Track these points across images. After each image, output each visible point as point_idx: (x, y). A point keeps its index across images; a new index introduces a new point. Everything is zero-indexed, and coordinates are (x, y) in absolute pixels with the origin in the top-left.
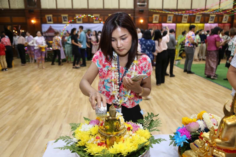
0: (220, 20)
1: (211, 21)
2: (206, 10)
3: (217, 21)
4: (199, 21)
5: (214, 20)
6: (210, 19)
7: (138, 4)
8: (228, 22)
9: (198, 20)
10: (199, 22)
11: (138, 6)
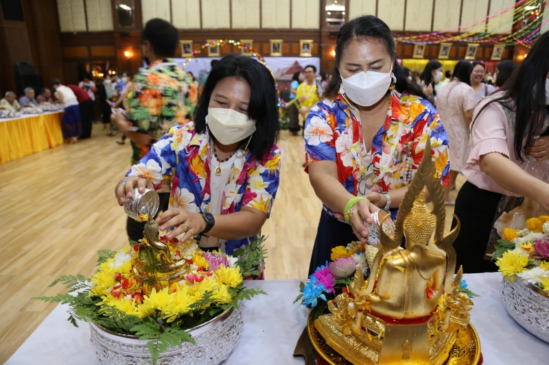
0: (487, 55)
1: (470, 55)
3: (480, 55)
4: (446, 55)
5: (475, 54)
6: (468, 53)
7: (329, 20)
9: (444, 53)
10: (447, 57)
11: (328, 25)
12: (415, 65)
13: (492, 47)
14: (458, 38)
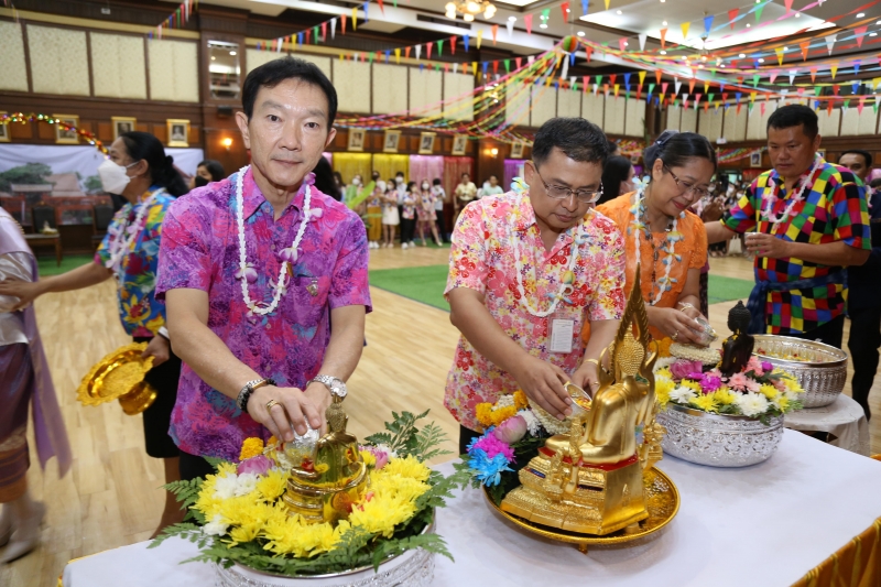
0: (447, 149)
1: (426, 148)
2: (409, 118)
3: (439, 148)
4: (393, 147)
5: (431, 146)
6: (423, 144)
7: (212, 87)
8: (467, 155)
9: (391, 144)
10: (394, 150)
11: (215, 97)
12: (352, 161)
13: (451, 137)
14: (412, 124)
